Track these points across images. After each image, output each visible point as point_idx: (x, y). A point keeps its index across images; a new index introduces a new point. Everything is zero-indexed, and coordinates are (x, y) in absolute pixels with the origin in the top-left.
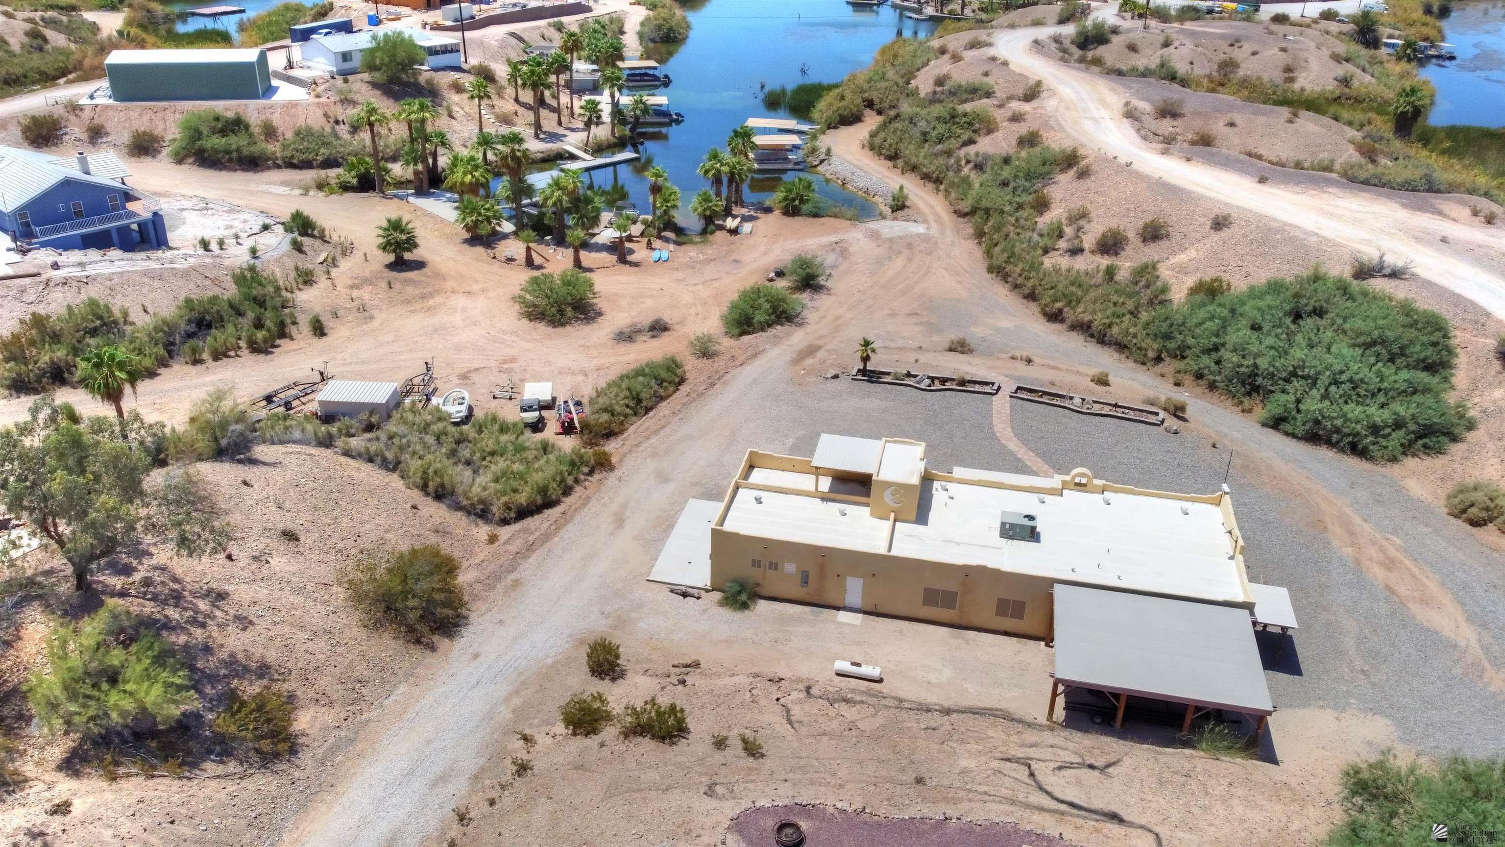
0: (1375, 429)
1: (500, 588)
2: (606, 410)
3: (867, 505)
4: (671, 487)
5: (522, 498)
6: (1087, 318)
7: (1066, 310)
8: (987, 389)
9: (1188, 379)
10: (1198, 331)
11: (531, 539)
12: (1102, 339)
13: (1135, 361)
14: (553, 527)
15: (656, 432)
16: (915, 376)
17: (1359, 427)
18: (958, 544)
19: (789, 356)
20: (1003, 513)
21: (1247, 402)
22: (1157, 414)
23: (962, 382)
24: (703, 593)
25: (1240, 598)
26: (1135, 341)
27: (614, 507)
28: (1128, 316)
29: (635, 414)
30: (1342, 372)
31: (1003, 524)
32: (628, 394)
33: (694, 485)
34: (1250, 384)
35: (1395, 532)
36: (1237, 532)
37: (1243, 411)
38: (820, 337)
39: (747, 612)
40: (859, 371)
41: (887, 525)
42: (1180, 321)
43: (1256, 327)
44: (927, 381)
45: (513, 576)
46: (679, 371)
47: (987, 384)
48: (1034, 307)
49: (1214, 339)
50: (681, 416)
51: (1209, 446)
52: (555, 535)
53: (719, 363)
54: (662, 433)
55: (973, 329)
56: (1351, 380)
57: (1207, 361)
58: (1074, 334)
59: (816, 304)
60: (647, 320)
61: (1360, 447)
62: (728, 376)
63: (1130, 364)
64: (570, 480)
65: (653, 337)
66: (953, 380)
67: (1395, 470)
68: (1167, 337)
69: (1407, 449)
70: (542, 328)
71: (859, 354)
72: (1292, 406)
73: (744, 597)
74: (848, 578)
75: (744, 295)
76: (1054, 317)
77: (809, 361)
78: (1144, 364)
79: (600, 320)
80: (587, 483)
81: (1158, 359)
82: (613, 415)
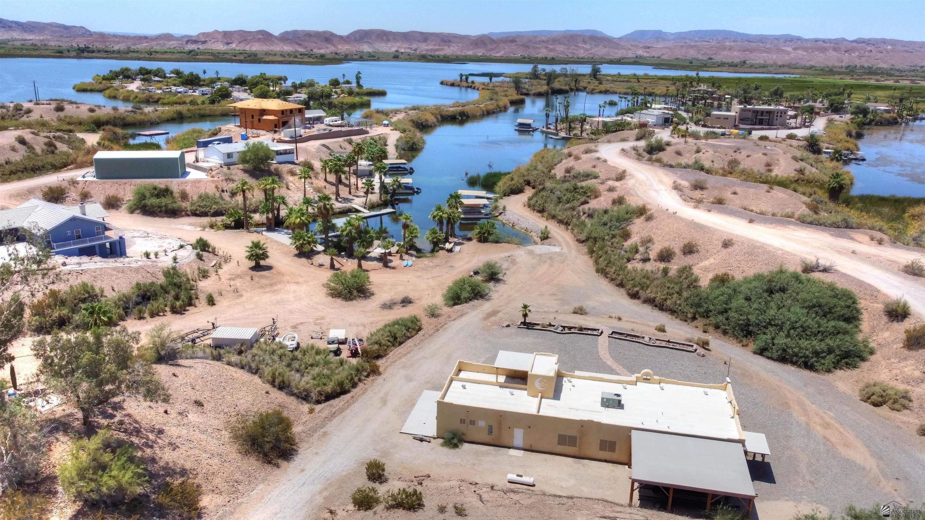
0: (817, 354)
1: (316, 436)
2: (376, 343)
3: (526, 389)
4: (413, 384)
5: (329, 389)
6: (653, 295)
7: (641, 291)
8: (595, 333)
9: (711, 329)
10: (715, 302)
11: (334, 410)
12: (661, 307)
13: (681, 320)
14: (346, 405)
15: (405, 355)
16: (554, 326)
17: (807, 352)
18: (577, 410)
19: (481, 316)
20: (603, 393)
21: (745, 341)
22: (692, 346)
23: (581, 329)
24: (432, 439)
25: (737, 437)
26: (680, 308)
27: (381, 394)
28: (676, 295)
29: (393, 345)
30: (796, 322)
31: (602, 399)
32: (389, 334)
33: (427, 383)
34: (746, 330)
35: (830, 409)
36: (734, 402)
37: (743, 346)
38: (500, 306)
39: (457, 449)
40: (522, 323)
41: (537, 400)
42: (705, 297)
43: (748, 299)
44: (561, 328)
45: (322, 430)
46: (418, 323)
47: (595, 330)
48: (622, 290)
49: (725, 306)
50: (419, 346)
51: (723, 363)
52: (347, 409)
53: (441, 320)
54: (409, 356)
55: (588, 303)
56: (802, 326)
57: (721, 318)
58: (645, 305)
59: (496, 289)
60: (399, 297)
61: (809, 364)
62: (446, 326)
63: (678, 321)
64: (356, 379)
65: (403, 306)
66: (575, 328)
67: (829, 377)
68: (699, 305)
69: (837, 365)
70: (339, 301)
71: (521, 313)
72: (770, 341)
73: (455, 441)
74: (515, 429)
75: (456, 283)
76: (634, 296)
77: (493, 319)
78: (686, 321)
79: (373, 297)
80: (365, 382)
81: (694, 318)
82: (380, 346)
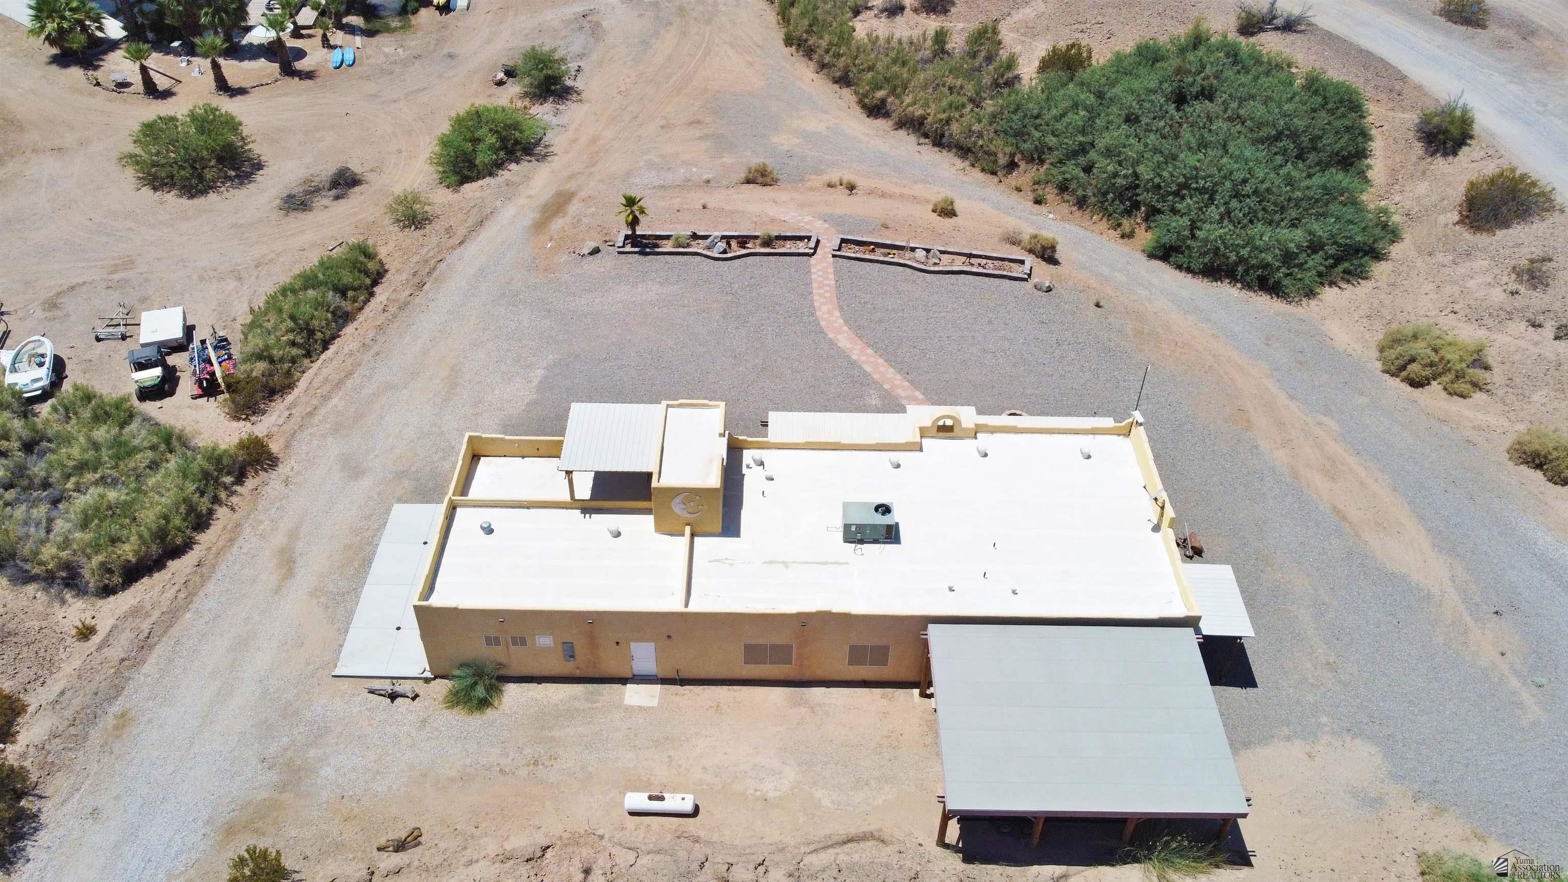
1: (96, 734)
4: (366, 483)
6: (919, 112)
7: (890, 100)
8: (801, 247)
10: (1059, 126)
11: (145, 626)
12: (939, 141)
14: (182, 595)
15: (340, 383)
16: (705, 237)
18: (785, 564)
19: (530, 217)
21: (1126, 225)
22: (1022, 262)
23: (768, 242)
24: (420, 687)
25: (1178, 611)
26: (981, 142)
27: (279, 539)
28: (969, 107)
29: (308, 355)
31: (847, 527)
33: (401, 475)
34: (1130, 199)
36: (1164, 496)
37: (1123, 236)
38: (572, 177)
39: (489, 712)
40: (627, 237)
41: (681, 546)
42: (1035, 112)
43: (1131, 119)
44: (722, 245)
45: (116, 708)
46: (372, 266)
47: (801, 238)
48: (847, 94)
49: (1081, 138)
50: (376, 348)
51: (1092, 304)
52: (186, 608)
53: (432, 235)
54: (349, 384)
55: (775, 139)
57: (1073, 168)
58: (902, 133)
59: (562, 119)
60: (327, 170)
62: (442, 266)
63: (977, 174)
64: (204, 504)
65: (337, 198)
66: (756, 237)
68: (1020, 134)
71: (623, 216)
72: (1187, 233)
74: (633, 645)
75: (459, 123)
76: (876, 110)
77: (558, 224)
79: (260, 176)
80: (234, 500)
81: (1012, 166)
82: (272, 361)
